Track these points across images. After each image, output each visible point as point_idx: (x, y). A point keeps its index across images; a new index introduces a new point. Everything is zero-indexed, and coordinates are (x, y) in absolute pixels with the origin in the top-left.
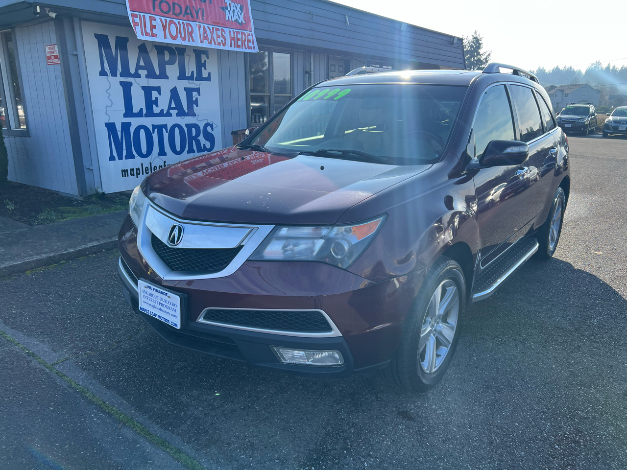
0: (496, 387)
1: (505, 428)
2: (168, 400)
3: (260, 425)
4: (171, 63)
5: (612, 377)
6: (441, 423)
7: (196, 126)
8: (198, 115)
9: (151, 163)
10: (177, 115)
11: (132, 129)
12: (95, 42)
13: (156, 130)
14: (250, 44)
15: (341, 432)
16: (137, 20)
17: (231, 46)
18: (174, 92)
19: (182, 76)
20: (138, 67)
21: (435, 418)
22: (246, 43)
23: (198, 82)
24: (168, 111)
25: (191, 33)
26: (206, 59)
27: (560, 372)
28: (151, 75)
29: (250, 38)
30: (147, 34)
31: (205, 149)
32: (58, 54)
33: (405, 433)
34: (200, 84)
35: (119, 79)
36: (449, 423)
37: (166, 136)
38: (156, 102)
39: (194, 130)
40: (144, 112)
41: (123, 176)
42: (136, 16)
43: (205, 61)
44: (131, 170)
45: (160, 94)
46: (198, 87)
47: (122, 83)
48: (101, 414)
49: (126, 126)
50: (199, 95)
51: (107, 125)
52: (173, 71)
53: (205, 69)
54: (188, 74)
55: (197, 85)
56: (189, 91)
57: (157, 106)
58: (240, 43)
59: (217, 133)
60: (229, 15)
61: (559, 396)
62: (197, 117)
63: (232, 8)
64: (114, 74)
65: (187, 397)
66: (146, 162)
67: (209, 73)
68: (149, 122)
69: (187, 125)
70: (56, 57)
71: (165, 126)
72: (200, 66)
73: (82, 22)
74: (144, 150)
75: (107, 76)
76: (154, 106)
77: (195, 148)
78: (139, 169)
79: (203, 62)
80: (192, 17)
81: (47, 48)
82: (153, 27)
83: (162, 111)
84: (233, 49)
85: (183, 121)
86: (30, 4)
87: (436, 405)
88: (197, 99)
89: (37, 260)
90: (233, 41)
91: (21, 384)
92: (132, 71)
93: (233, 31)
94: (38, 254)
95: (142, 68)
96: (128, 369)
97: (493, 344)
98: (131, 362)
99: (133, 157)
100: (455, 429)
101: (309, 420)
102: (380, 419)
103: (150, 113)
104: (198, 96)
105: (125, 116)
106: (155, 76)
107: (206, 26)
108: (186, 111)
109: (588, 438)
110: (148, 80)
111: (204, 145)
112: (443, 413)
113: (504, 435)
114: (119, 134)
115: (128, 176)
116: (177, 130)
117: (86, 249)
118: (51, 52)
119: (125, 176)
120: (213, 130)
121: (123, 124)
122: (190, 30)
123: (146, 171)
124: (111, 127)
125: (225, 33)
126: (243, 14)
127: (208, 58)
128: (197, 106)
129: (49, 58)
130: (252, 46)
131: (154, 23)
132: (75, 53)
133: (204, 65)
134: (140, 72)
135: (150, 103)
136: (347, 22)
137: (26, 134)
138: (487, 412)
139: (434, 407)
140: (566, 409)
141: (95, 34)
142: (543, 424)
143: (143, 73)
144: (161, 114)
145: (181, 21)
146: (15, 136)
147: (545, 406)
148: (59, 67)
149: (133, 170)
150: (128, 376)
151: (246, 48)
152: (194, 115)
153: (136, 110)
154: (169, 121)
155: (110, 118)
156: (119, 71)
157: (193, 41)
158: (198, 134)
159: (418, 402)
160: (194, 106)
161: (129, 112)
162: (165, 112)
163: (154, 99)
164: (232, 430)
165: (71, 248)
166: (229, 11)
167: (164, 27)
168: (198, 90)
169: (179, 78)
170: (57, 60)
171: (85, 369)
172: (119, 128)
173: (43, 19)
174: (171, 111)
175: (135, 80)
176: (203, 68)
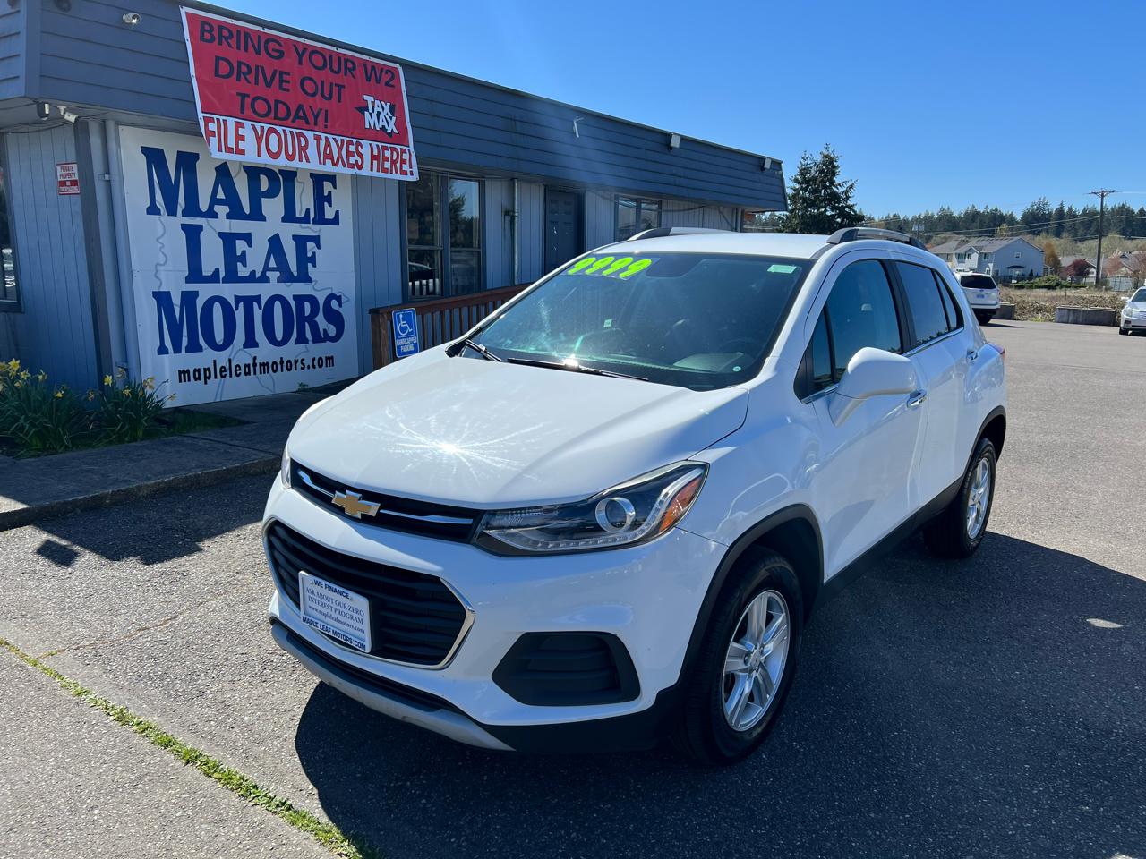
4: (272, 193)
7: (313, 300)
8: (316, 281)
9: (230, 360)
10: (279, 280)
11: (200, 303)
12: (143, 159)
13: (241, 305)
14: (406, 167)
16: (213, 127)
17: (372, 170)
18: (275, 243)
19: (290, 216)
20: (214, 201)
22: (398, 165)
23: (317, 227)
24: (263, 273)
25: (304, 149)
26: (332, 189)
28: (237, 212)
29: (406, 157)
30: (229, 150)
31: (327, 338)
32: (76, 178)
34: (320, 231)
35: (180, 219)
37: (258, 314)
38: (243, 258)
39: (307, 306)
40: (222, 274)
41: (180, 381)
42: (212, 120)
43: (330, 193)
44: (195, 370)
45: (250, 245)
46: (316, 234)
47: (184, 227)
49: (189, 298)
50: (319, 248)
51: (157, 295)
52: (273, 207)
53: (330, 205)
54: (300, 213)
55: (316, 232)
56: (300, 241)
57: (245, 265)
58: (388, 165)
59: (349, 312)
60: (370, 121)
62: (313, 283)
63: (376, 109)
64: (172, 211)
66: (222, 358)
67: (337, 212)
68: (229, 291)
69: (295, 297)
70: (74, 183)
71: (258, 299)
72: (321, 199)
73: (120, 127)
74: (219, 336)
75: (159, 214)
76: (239, 264)
77: (308, 335)
78: (208, 369)
79: (326, 194)
80: (308, 123)
81: (59, 167)
82: (239, 138)
83: (253, 273)
84: (375, 173)
85: (290, 291)
86: (34, 100)
88: (314, 254)
90: (375, 162)
92: (204, 207)
93: (378, 146)
95: (221, 202)
99: (200, 349)
103: (232, 277)
104: (316, 250)
105: (189, 280)
106: (243, 217)
107: (330, 137)
108: (295, 274)
110: (230, 222)
111: (325, 331)
114: (177, 310)
115: (189, 380)
116: (278, 306)
118: (66, 175)
119: (185, 381)
120: (340, 305)
121: (183, 293)
122: (303, 144)
123: (221, 372)
124: (162, 298)
125: (362, 148)
126: (394, 118)
127: (335, 187)
128: (315, 266)
129: (63, 184)
130: (409, 170)
131: (241, 132)
132: (107, 178)
133: (329, 199)
134: (217, 208)
135: (232, 258)
136: (575, 133)
137: (17, 307)
141: (142, 147)
143: (222, 210)
144: (251, 278)
145: (288, 130)
148: (78, 198)
149: (199, 370)
151: (397, 173)
152: (308, 280)
153: (207, 270)
154: (265, 291)
155: (161, 283)
156: (181, 207)
157: (308, 161)
158: (315, 311)
160: (310, 265)
161: (195, 274)
162: (258, 275)
163: (239, 253)
166: (371, 114)
167: (259, 139)
168: (316, 240)
169: (284, 220)
170: (75, 188)
172: (176, 300)
173: (55, 123)
174: (268, 274)
175: (208, 222)
176: (326, 204)
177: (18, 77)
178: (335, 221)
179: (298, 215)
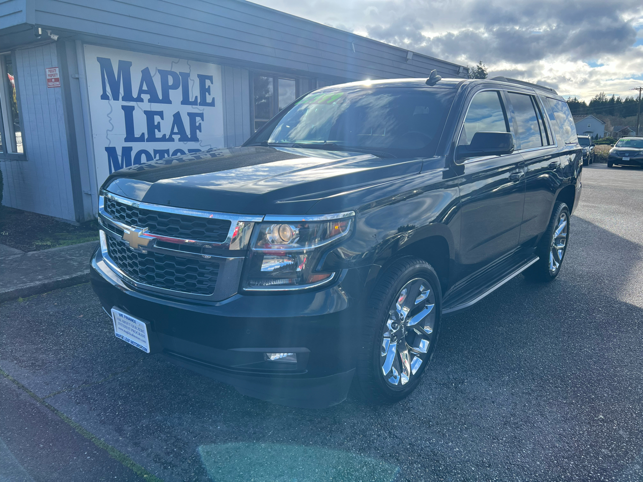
0: (515, 424)
1: (526, 467)
2: (167, 436)
3: (266, 463)
4: (175, 87)
5: (635, 413)
6: (458, 462)
8: (201, 141)
10: (180, 140)
11: (133, 154)
12: (98, 65)
13: (158, 155)
15: (353, 471)
18: (177, 117)
19: (186, 101)
20: (141, 91)
21: (451, 456)
23: (202, 108)
24: (171, 136)
26: (210, 84)
27: (581, 407)
28: (154, 99)
32: (58, 77)
33: (421, 472)
34: (204, 109)
35: (121, 103)
36: (467, 461)
38: (158, 127)
40: (146, 136)
43: (209, 86)
45: (162, 119)
46: (202, 112)
47: (123, 107)
48: (95, 452)
49: (127, 151)
50: (203, 120)
51: (107, 149)
52: (176, 95)
53: (210, 94)
54: (192, 99)
55: (201, 110)
56: (192, 116)
57: (159, 131)
61: (581, 432)
64: (116, 98)
65: (188, 434)
67: (213, 99)
68: (150, 147)
69: (189, 150)
70: (57, 80)
71: (167, 151)
72: (204, 90)
73: (84, 45)
75: (109, 99)
76: (156, 130)
79: (207, 87)
81: (47, 70)
83: (164, 135)
85: (186, 146)
86: (32, 26)
87: (452, 442)
88: (200, 124)
89: (31, 287)
91: (9, 419)
92: (135, 95)
94: (32, 281)
95: (145, 92)
96: (125, 403)
97: (509, 377)
98: (128, 395)
100: (473, 469)
101: (318, 458)
102: (393, 457)
103: (152, 138)
104: (201, 121)
105: (126, 140)
106: (158, 101)
108: (189, 136)
109: (613, 478)
110: (151, 104)
112: (460, 451)
113: (525, 474)
114: (120, 159)
116: (179, 155)
117: (82, 277)
118: (52, 75)
121: (123, 148)
124: (111, 151)
127: (212, 83)
128: (200, 131)
129: (50, 80)
132: (77, 76)
133: (209, 90)
134: (143, 96)
135: (152, 127)
136: (353, 50)
137: (23, 157)
138: (507, 451)
139: (450, 444)
140: (588, 446)
141: (98, 58)
142: (566, 463)
143: (145, 97)
144: (163, 139)
146: (11, 160)
147: (567, 443)
148: (59, 90)
150: (124, 410)
152: (196, 140)
153: (137, 134)
154: (171, 146)
155: (110, 142)
156: (122, 95)
159: (433, 439)
160: (198, 131)
161: (130, 136)
162: (167, 137)
163: (156, 124)
164: (236, 469)
165: (66, 274)
168: (201, 115)
169: (183, 103)
170: (58, 83)
171: (79, 403)
172: (119, 152)
173: (45, 41)
174: (174, 136)
175: (137, 104)
176: (207, 93)
177: (22, 11)
178: (212, 104)
179: (190, 100)
